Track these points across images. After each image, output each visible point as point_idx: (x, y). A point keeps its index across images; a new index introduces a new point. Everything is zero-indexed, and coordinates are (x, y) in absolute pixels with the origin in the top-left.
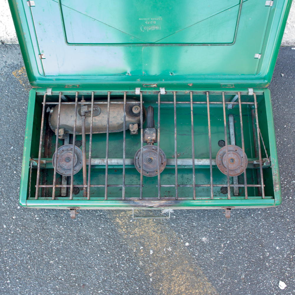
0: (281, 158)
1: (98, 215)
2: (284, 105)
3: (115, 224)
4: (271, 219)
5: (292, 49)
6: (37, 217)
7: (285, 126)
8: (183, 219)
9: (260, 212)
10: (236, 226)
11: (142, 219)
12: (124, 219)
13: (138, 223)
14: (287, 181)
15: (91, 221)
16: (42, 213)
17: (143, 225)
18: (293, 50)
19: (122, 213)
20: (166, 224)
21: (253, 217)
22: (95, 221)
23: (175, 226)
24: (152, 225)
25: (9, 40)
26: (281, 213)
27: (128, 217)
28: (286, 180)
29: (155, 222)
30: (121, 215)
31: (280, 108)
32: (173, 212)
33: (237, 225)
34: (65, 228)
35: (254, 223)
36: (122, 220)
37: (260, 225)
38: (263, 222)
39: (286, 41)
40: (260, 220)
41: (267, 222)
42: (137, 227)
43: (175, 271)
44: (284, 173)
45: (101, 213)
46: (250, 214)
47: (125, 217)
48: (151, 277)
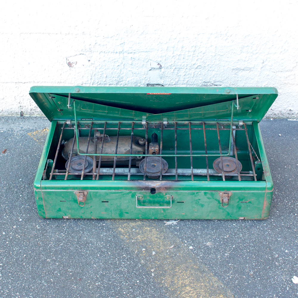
0: (283, 188)
1: (100, 226)
2: (283, 153)
3: (117, 232)
4: (277, 230)
5: (288, 120)
6: (38, 227)
7: (286, 167)
8: (186, 229)
9: (265, 225)
10: (242, 235)
11: (144, 229)
12: (126, 229)
13: (141, 232)
14: (291, 203)
15: (93, 230)
16: (44, 224)
17: (145, 233)
18: (289, 121)
19: (125, 224)
20: (169, 233)
21: (258, 228)
22: (97, 230)
23: (178, 234)
24: (155, 233)
26: (288, 225)
27: (131, 227)
28: (290, 202)
29: (158, 231)
30: (123, 226)
31: (280, 156)
32: (176, 224)
33: (242, 234)
34: (66, 235)
35: (260, 233)
36: (125, 229)
37: (266, 234)
38: (269, 232)
40: (266, 230)
41: (273, 231)
42: (139, 234)
43: (178, 267)
44: (288, 198)
45: (104, 225)
46: (255, 226)
47: (128, 227)
48: (153, 272)
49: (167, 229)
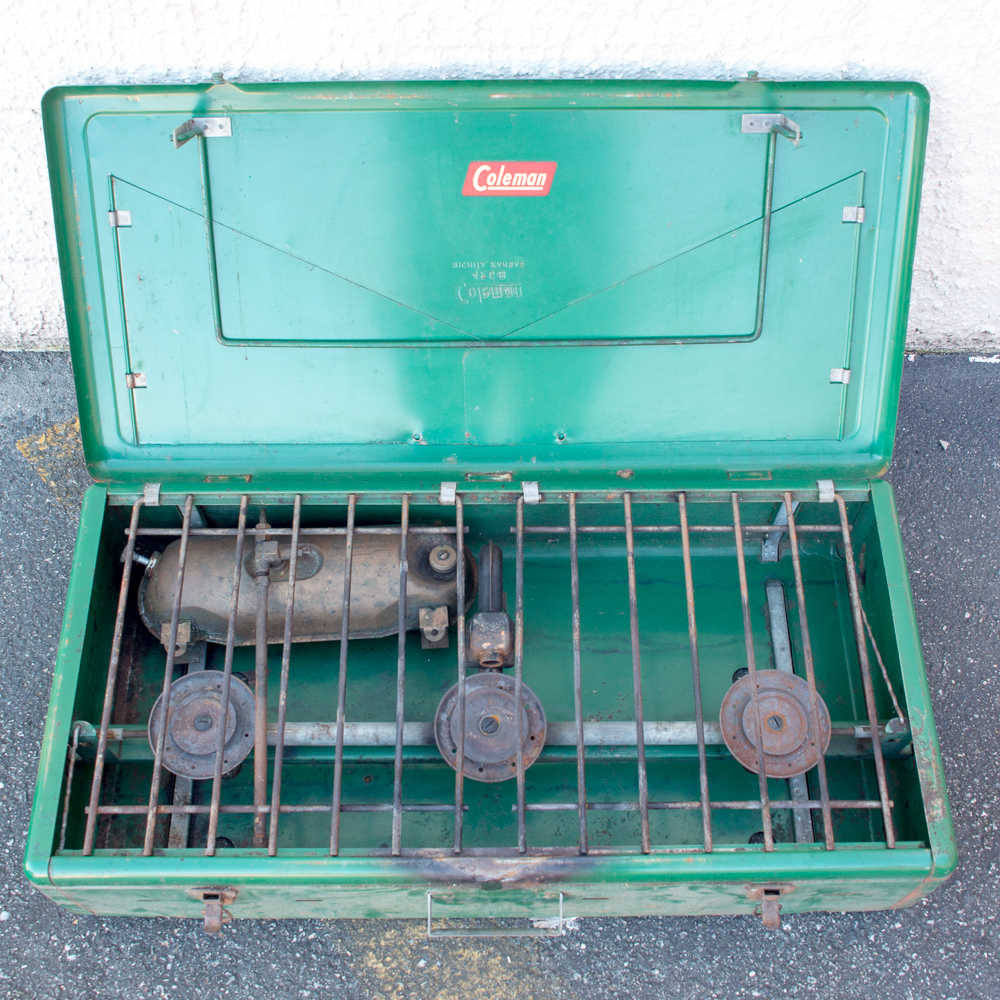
0: (962, 727)
1: (299, 944)
2: (958, 543)
3: (360, 974)
4: (941, 951)
5: (971, 359)
6: (70, 953)
7: (967, 615)
8: (614, 954)
9: (898, 925)
10: (815, 981)
11: (461, 956)
12: (395, 957)
13: (447, 972)
14: (991, 808)
15: (274, 966)
16: (91, 935)
17: (465, 978)
18: (974, 362)
19: (388, 935)
20: (552, 975)
21: (873, 945)
22: (287, 964)
23: (586, 981)
24: (499, 978)
25: (14, 337)
26: (979, 926)
27: (411, 948)
28: (986, 806)
29: (511, 968)
30: (383, 943)
31: (945, 555)
32: (577, 928)
33: (816, 975)
34: (174, 992)
35: (880, 969)
36: (388, 959)
37: (902, 974)
38: (913, 961)
39: (945, 334)
40: (902, 954)
41: (927, 961)
42: (443, 986)
44: (976, 780)
45: (312, 936)
46: (862, 932)
47: (401, 948)
49: (546, 956)
